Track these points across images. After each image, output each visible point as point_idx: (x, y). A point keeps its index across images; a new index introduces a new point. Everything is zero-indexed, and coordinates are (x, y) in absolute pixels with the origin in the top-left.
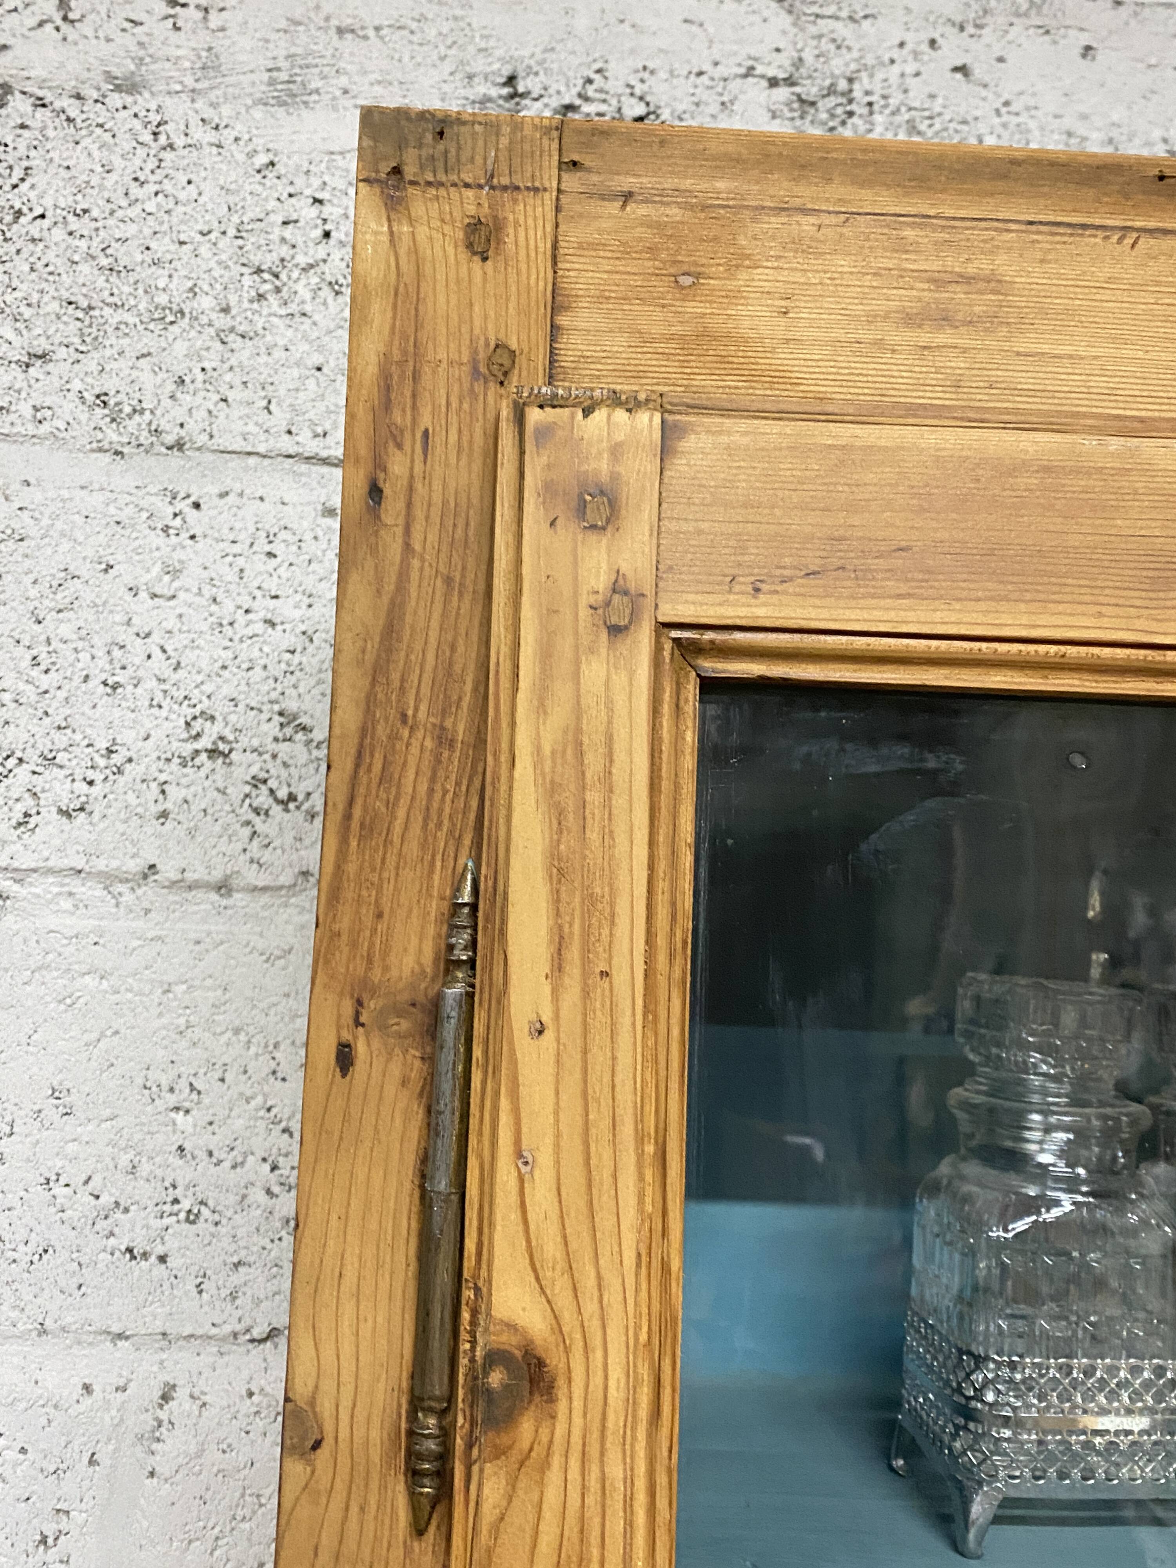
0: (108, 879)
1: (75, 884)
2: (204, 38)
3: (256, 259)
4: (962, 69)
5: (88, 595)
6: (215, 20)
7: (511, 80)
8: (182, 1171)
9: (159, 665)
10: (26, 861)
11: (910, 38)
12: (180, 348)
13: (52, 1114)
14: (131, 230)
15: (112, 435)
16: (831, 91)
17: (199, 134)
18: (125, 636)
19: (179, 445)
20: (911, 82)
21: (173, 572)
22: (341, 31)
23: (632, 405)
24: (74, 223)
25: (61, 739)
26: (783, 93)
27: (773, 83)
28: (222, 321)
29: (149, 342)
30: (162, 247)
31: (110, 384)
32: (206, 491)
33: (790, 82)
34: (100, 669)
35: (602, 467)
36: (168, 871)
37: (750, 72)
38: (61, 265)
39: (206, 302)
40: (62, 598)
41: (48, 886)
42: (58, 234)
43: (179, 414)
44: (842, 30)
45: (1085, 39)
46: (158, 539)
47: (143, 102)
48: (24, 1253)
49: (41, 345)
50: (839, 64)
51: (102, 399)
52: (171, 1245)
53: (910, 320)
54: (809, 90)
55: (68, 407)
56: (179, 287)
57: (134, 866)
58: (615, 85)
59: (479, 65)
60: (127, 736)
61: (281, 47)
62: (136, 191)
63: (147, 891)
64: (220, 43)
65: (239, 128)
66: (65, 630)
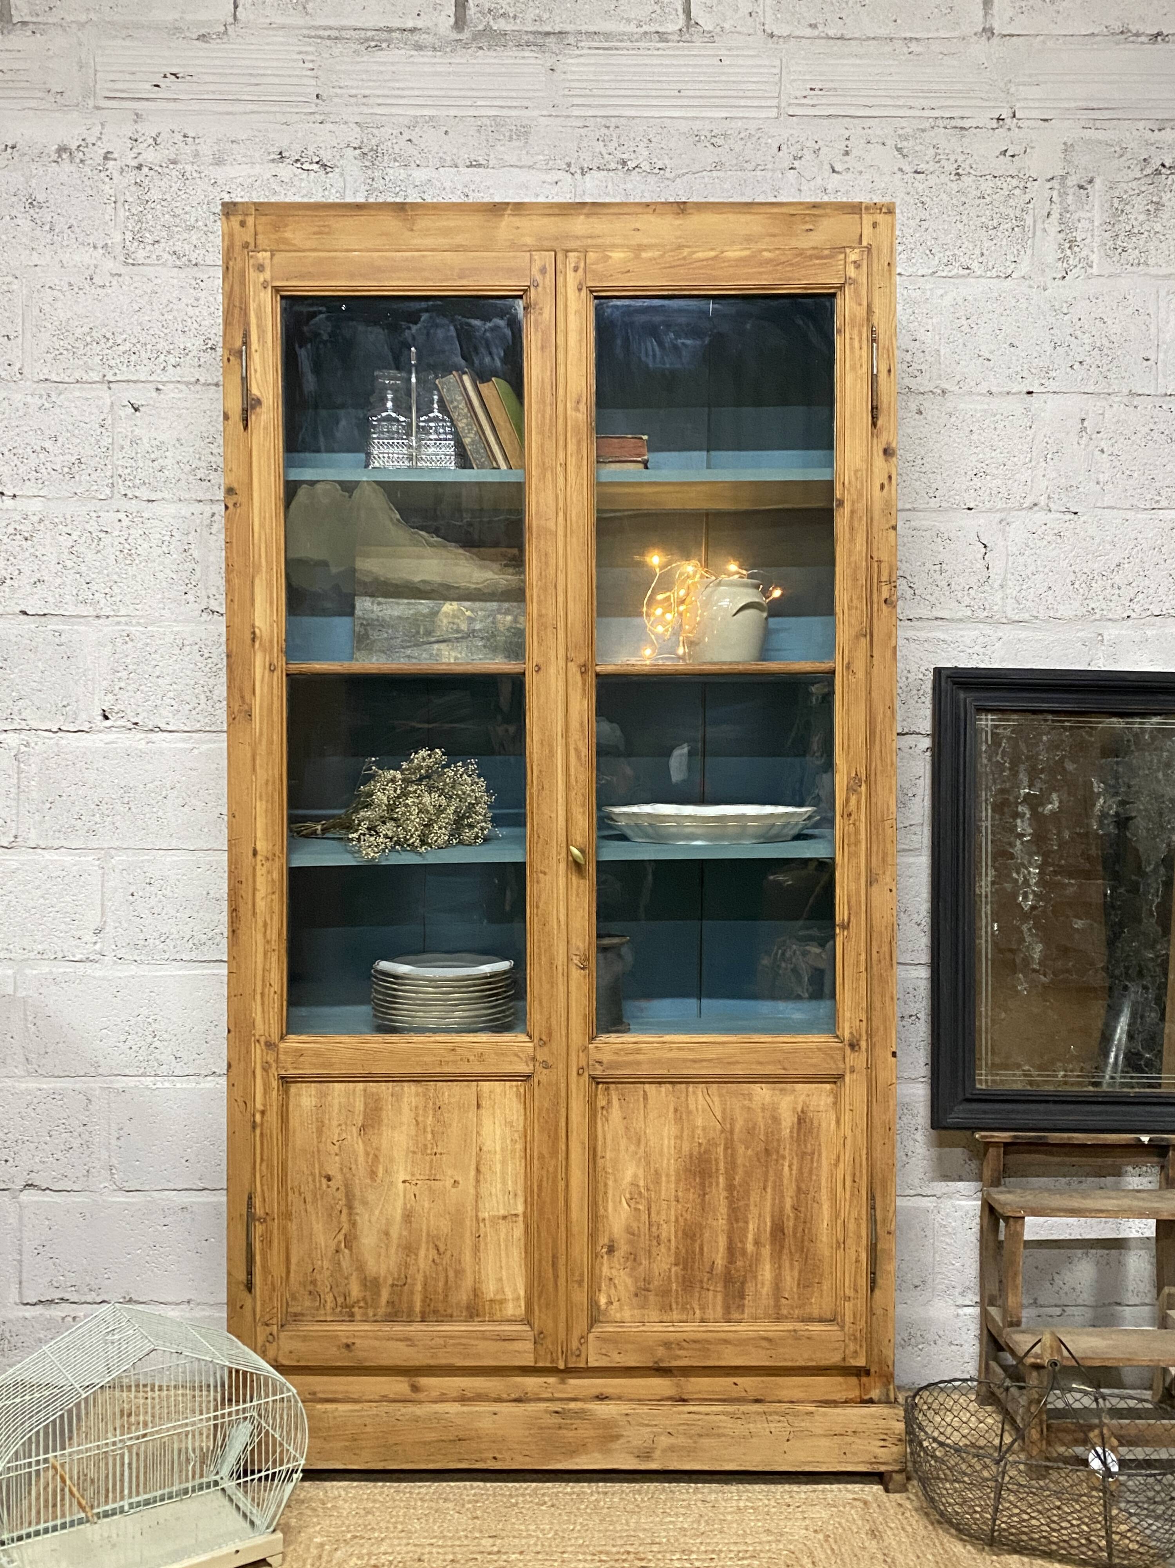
0: (187, 384)
1: (178, 385)
2: (194, 148)
3: (213, 210)
4: (410, 140)
5: (175, 307)
6: (197, 141)
7: (281, 153)
8: (213, 459)
9: (196, 325)
10: (165, 379)
11: (394, 132)
12: (194, 237)
13: (178, 445)
14: (178, 204)
15: (178, 263)
16: (372, 150)
17: (195, 175)
18: (186, 318)
19: (196, 265)
20: (395, 146)
21: (197, 300)
22: (232, 142)
23: (266, 251)
24: (163, 203)
25: (171, 347)
26: (358, 152)
27: (355, 148)
28: (205, 229)
29: (186, 236)
30: (187, 209)
31: (176, 249)
32: (204, 277)
33: (360, 148)
34: (180, 327)
35: (261, 261)
36: (202, 380)
37: (348, 146)
38: (160, 215)
39: (200, 223)
40: (169, 309)
41: (171, 386)
42: (159, 206)
43: (196, 255)
44: (375, 131)
45: (445, 129)
46: (192, 291)
47: (179, 167)
48: (173, 481)
49: (157, 238)
50: (374, 142)
51: (175, 253)
52: (211, 477)
53: (314, 234)
54: (365, 150)
55: (166, 256)
56: (193, 219)
57: (193, 380)
58: (310, 153)
59: (271, 150)
60: (188, 345)
61: (216, 148)
62: (180, 193)
63: (198, 387)
64: (199, 147)
65: (206, 172)
66: (171, 317)
